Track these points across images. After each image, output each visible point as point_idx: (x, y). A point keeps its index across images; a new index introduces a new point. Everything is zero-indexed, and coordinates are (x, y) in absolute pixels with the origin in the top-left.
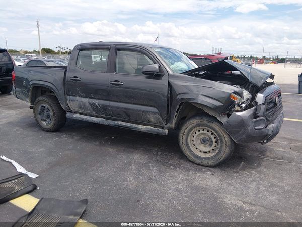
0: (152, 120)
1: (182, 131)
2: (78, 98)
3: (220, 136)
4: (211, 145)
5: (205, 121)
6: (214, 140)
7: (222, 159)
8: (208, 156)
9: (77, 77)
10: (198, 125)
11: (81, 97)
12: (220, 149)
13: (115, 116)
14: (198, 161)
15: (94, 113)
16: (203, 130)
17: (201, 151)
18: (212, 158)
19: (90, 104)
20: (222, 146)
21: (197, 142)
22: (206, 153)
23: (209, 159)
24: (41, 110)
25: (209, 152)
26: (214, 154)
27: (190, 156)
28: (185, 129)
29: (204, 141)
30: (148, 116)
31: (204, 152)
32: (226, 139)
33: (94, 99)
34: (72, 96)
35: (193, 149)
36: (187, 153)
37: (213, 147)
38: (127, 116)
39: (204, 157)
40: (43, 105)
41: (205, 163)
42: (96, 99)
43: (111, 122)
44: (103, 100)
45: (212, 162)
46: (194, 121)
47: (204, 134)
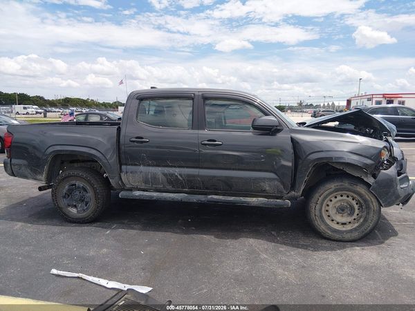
0: (267, 188)
1: (314, 200)
2: (142, 168)
3: (365, 201)
4: (351, 214)
5: (346, 184)
6: (356, 207)
7: (369, 228)
8: (348, 227)
9: (142, 138)
10: (336, 190)
11: (149, 165)
12: (366, 218)
13: (207, 188)
14: (337, 236)
15: (170, 187)
16: (342, 196)
17: (338, 223)
18: (355, 229)
19: (165, 175)
20: (368, 213)
21: (332, 212)
22: (345, 224)
23: (351, 231)
24: (69, 190)
25: (350, 223)
26: (356, 225)
27: (326, 230)
28: (318, 196)
29: (341, 210)
30: (262, 184)
31: (343, 224)
32: (374, 204)
33: (171, 166)
34: (132, 165)
35: (329, 222)
36: (322, 228)
37: (355, 216)
38: (228, 187)
39: (344, 229)
40: (74, 182)
41: (347, 236)
42: (175, 167)
43: (202, 198)
44: (187, 167)
45: (356, 235)
46: (332, 186)
47: (342, 200)
